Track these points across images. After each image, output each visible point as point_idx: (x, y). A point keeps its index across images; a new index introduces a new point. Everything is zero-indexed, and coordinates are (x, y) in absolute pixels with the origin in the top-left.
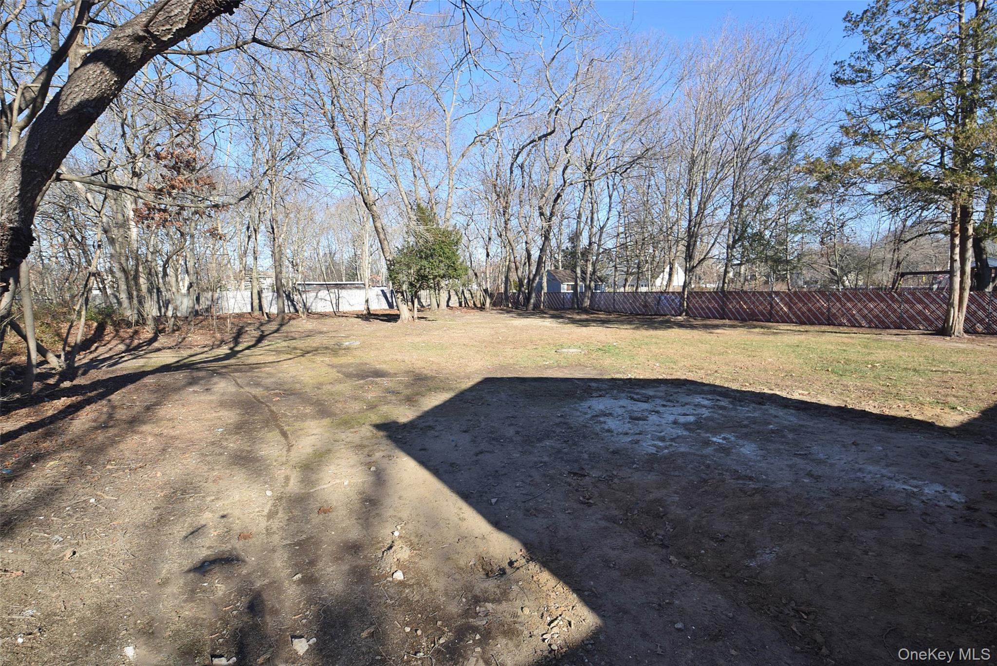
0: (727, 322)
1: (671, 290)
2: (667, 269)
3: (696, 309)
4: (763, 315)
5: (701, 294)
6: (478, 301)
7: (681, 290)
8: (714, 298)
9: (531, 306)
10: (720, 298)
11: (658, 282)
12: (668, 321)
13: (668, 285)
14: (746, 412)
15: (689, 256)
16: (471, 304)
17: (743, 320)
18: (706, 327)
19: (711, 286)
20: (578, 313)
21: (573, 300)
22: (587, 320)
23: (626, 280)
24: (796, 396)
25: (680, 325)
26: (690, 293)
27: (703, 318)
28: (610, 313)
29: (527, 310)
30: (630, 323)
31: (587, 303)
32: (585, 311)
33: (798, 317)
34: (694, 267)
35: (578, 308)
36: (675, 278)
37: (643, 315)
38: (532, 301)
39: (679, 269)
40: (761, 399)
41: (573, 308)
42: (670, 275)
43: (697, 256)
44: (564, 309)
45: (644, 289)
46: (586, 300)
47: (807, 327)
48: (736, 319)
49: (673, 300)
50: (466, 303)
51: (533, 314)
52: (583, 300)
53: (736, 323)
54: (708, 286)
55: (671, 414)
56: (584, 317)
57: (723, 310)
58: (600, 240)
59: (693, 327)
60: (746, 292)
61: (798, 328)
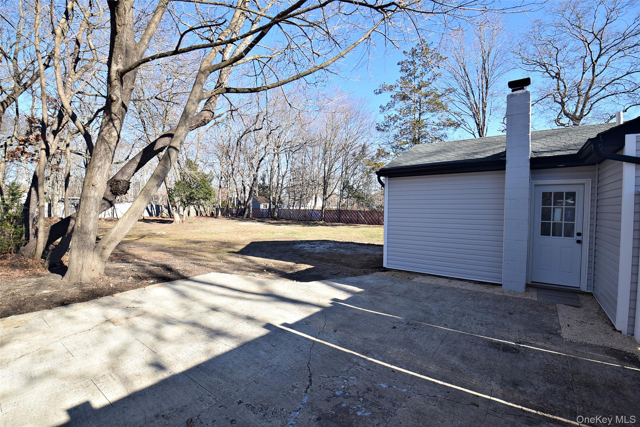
0: (341, 224)
1: (316, 209)
2: (314, 198)
3: (329, 218)
4: (355, 221)
5: (330, 211)
6: (209, 213)
7: (321, 209)
8: (336, 213)
9: (245, 216)
10: (338, 213)
11: (309, 204)
12: (316, 223)
13: (314, 206)
14: (342, 245)
15: (325, 193)
16: (204, 214)
17: (347, 223)
18: (332, 225)
19: (335, 208)
20: (271, 220)
21: (268, 213)
22: (277, 223)
23: (294, 203)
24: (358, 242)
25: (322, 225)
26: (325, 211)
27: (331, 222)
28: (288, 220)
29: (243, 218)
30: (299, 224)
31: (276, 215)
32: (275, 219)
33: (368, 222)
34: (326, 198)
35: (271, 217)
36: (317, 203)
37: (304, 221)
38: (246, 213)
39: (320, 199)
40: (348, 243)
41: (268, 217)
42: (316, 201)
43: (328, 193)
44: (263, 218)
45: (302, 208)
46: (275, 213)
47: (370, 226)
48: (345, 222)
49: (318, 214)
50: (201, 214)
51: (247, 220)
52: (274, 213)
53: (345, 224)
54: (333, 207)
55: (322, 247)
56: (276, 222)
57: (339, 218)
58: (282, 183)
59: (327, 225)
60: (348, 211)
61: (368, 226)
